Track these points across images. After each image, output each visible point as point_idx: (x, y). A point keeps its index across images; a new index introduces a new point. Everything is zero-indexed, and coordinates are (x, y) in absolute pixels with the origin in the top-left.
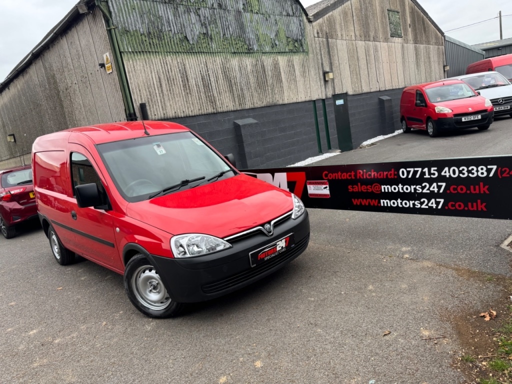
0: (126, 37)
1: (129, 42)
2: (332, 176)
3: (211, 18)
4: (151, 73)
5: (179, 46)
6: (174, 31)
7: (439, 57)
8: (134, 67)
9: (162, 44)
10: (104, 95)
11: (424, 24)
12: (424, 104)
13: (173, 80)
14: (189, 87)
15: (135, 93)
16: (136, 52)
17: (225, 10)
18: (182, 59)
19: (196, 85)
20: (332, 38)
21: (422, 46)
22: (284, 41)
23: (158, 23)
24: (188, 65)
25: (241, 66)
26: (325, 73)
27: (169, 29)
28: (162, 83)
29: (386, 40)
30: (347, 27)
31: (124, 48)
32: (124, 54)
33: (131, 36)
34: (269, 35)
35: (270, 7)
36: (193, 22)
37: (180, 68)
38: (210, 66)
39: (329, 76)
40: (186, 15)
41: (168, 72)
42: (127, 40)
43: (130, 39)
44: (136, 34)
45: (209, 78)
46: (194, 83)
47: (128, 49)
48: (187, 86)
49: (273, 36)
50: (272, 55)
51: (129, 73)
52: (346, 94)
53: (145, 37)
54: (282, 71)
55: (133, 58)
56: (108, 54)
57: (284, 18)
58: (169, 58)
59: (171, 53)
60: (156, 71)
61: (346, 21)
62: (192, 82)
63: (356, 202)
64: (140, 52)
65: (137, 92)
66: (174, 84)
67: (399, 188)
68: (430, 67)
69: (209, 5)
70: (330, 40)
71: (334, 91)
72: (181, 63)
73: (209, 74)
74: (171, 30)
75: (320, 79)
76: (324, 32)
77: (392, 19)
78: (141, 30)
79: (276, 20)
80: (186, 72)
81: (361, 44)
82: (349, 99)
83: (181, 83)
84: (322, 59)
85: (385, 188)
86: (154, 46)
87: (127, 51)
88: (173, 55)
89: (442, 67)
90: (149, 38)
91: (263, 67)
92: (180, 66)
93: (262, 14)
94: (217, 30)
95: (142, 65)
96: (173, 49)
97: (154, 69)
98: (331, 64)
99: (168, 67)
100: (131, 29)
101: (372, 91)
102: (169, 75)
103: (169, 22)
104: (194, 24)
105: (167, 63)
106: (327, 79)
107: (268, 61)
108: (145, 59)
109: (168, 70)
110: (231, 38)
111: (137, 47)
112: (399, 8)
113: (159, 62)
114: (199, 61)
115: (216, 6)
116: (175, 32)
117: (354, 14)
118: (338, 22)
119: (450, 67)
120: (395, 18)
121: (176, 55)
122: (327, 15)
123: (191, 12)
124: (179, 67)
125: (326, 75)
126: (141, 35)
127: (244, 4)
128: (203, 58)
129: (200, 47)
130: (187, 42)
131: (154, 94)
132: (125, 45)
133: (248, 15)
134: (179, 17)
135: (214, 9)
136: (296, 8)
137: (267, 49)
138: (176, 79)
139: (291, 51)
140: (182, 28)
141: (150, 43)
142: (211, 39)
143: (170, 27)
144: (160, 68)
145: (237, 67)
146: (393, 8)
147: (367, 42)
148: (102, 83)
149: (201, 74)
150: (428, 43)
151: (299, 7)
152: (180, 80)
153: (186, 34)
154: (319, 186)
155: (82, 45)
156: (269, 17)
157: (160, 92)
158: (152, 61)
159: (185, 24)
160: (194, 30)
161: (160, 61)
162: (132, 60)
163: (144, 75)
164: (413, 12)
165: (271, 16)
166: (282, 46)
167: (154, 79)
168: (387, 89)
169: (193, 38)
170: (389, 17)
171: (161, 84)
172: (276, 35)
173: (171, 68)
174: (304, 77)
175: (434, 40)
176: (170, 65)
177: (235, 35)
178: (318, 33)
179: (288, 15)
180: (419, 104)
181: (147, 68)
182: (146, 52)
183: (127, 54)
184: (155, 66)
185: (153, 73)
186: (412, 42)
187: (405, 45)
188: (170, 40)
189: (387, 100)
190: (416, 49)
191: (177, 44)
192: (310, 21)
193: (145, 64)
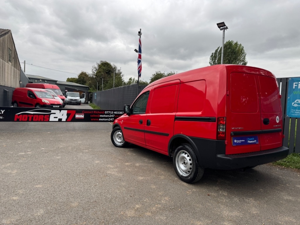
2: (85, 112)
11: (16, 59)
12: (34, 97)
29: (7, 62)
63: (91, 120)
67: (104, 116)
85: (101, 116)
89: (19, 82)
101: (3, 85)
112: (11, 49)
147: (3, 60)
150: (17, 68)
154: (80, 115)
164: (14, 52)
168: (6, 86)
170: (9, 52)
187: (12, 67)
190: (14, 69)
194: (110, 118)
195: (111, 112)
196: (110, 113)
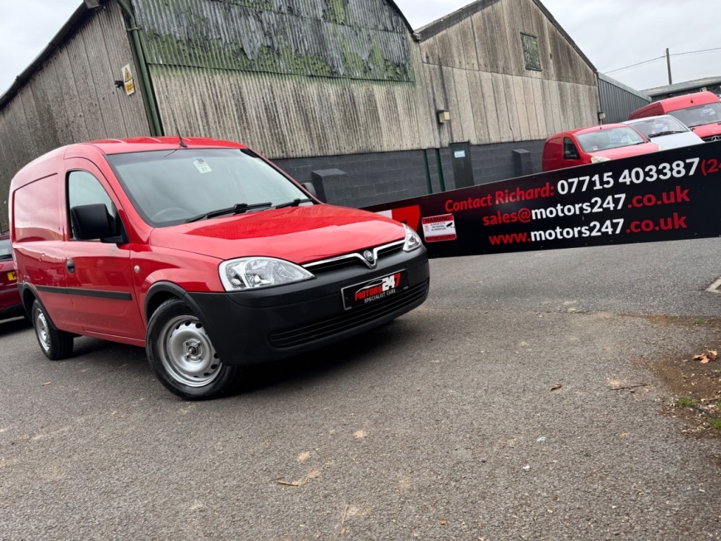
0: (155, 43)
1: (160, 51)
2: (459, 206)
3: (278, 26)
4: (192, 96)
5: (233, 61)
6: (226, 39)
7: (591, 101)
8: (167, 86)
9: (208, 57)
10: (122, 127)
11: (569, 55)
12: (575, 156)
13: (224, 108)
14: (247, 119)
15: (169, 124)
16: (170, 65)
17: (297, 16)
18: (237, 80)
19: (257, 118)
20: (447, 65)
21: (568, 85)
22: (381, 64)
23: (201, 28)
24: (245, 88)
25: (321, 95)
26: (438, 113)
27: (218, 36)
28: (207, 111)
29: (520, 73)
30: (467, 51)
31: (152, 59)
32: (152, 67)
33: (163, 42)
34: (359, 54)
35: (362, 16)
36: (253, 30)
37: (234, 92)
38: (277, 92)
39: (444, 116)
40: (243, 18)
41: (217, 96)
42: (156, 47)
43: (161, 46)
44: (169, 40)
45: (276, 108)
46: (254, 114)
47: (157, 60)
48: (244, 118)
49: (365, 57)
50: (366, 83)
51: (159, 94)
52: (468, 142)
53: (184, 44)
54: (378, 106)
55: (166, 74)
56: (128, 66)
57: (381, 34)
58: (217, 78)
59: (221, 71)
60: (199, 94)
61: (466, 45)
62: (252, 113)
63: (494, 240)
64: (175, 66)
65: (170, 122)
66: (225, 114)
68: (580, 114)
69: (275, 8)
70: (444, 68)
71: (452, 138)
72: (235, 85)
73: (275, 103)
74: (220, 38)
75: (432, 120)
76: (436, 57)
77: (527, 46)
78: (178, 35)
79: (369, 35)
80: (242, 98)
81: (486, 76)
82: (472, 150)
83: (235, 113)
84: (434, 94)
85: (537, 213)
86: (196, 58)
87: (156, 62)
88: (224, 73)
89: (596, 115)
90: (189, 47)
91: (352, 98)
92: (234, 89)
93: (350, 26)
94: (287, 43)
95: (178, 84)
96: (223, 65)
97: (196, 90)
98: (446, 101)
99: (216, 90)
100: (162, 32)
101: (503, 140)
102: (218, 101)
103: (217, 27)
104: (254, 32)
105: (214, 84)
106: (441, 121)
107: (359, 90)
108: (183, 76)
109: (216, 93)
110: (307, 55)
111: (172, 58)
112: (535, 33)
113: (203, 82)
114: (262, 84)
115: (284, 9)
116: (226, 42)
117: (476, 35)
118: (454, 44)
119: (606, 116)
120: (532, 44)
121: (228, 73)
122: (439, 35)
123: (249, 15)
124: (232, 91)
125: (440, 116)
126: (178, 42)
127: (324, 11)
128: (266, 80)
129: (262, 65)
130: (243, 57)
131: (196, 126)
132: (153, 54)
133: (330, 26)
134: (233, 21)
135: (282, 13)
136: (397, 22)
137: (358, 74)
138: (228, 107)
139: (391, 80)
140: (236, 37)
141: (190, 55)
142: (278, 54)
143: (220, 34)
144: (205, 90)
145: (316, 96)
146: (527, 31)
147: (494, 74)
148: (120, 110)
149: (264, 102)
150: (576, 81)
151: (400, 20)
152: (234, 109)
153: (242, 45)
154: (440, 224)
155: (90, 58)
156: (360, 30)
157: (205, 124)
158: (193, 79)
159: (241, 32)
160: (254, 40)
161: (205, 80)
162: (164, 76)
163: (181, 98)
164: (554, 38)
165: (363, 29)
166: (377, 72)
167: (196, 105)
168: (523, 139)
169: (252, 52)
170: (523, 43)
171: (206, 113)
172: (370, 56)
173: (220, 92)
174: (410, 116)
175: (583, 78)
176: (220, 87)
177: (312, 52)
178: (427, 57)
179: (386, 30)
180: (569, 155)
181: (186, 89)
182: (184, 66)
183: (157, 67)
184: (197, 86)
185: (195, 97)
186: (554, 78)
187: (546, 81)
188: (220, 52)
189: (525, 154)
190: (561, 89)
191: (230, 58)
192: (416, 41)
193: (182, 83)
194: (593, 217)
195: (596, 178)
196: (592, 184)
